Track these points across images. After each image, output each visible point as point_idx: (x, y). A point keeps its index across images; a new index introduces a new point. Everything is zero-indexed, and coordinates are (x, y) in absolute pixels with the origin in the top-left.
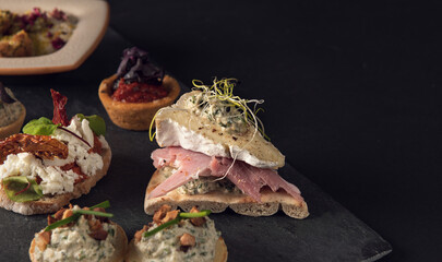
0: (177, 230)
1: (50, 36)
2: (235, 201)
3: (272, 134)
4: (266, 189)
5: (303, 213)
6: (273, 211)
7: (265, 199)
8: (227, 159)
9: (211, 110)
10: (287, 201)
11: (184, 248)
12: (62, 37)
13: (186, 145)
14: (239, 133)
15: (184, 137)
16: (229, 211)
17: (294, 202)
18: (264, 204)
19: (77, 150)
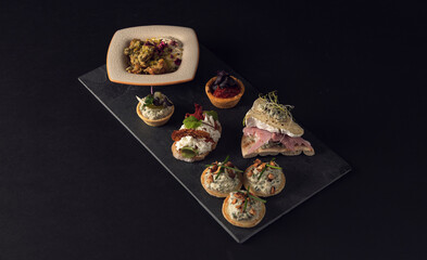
0: (266, 173)
1: (172, 57)
2: (283, 151)
3: (298, 120)
4: (297, 145)
5: (312, 154)
6: (299, 153)
7: (296, 149)
8: (280, 134)
9: (271, 113)
10: (306, 149)
11: (270, 180)
12: (178, 57)
13: (260, 127)
14: (283, 122)
15: (259, 125)
16: (280, 154)
17: (308, 150)
18: (295, 151)
19: (210, 131)
